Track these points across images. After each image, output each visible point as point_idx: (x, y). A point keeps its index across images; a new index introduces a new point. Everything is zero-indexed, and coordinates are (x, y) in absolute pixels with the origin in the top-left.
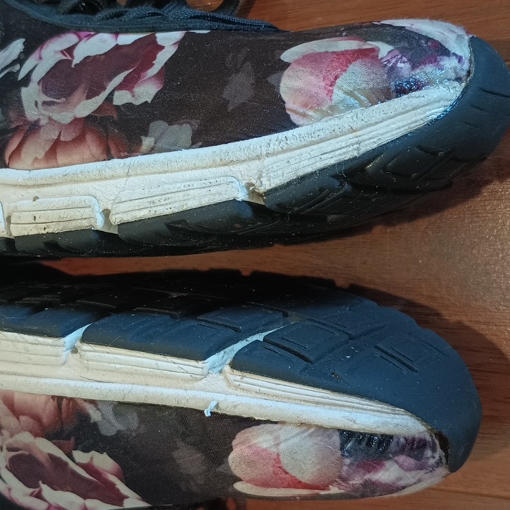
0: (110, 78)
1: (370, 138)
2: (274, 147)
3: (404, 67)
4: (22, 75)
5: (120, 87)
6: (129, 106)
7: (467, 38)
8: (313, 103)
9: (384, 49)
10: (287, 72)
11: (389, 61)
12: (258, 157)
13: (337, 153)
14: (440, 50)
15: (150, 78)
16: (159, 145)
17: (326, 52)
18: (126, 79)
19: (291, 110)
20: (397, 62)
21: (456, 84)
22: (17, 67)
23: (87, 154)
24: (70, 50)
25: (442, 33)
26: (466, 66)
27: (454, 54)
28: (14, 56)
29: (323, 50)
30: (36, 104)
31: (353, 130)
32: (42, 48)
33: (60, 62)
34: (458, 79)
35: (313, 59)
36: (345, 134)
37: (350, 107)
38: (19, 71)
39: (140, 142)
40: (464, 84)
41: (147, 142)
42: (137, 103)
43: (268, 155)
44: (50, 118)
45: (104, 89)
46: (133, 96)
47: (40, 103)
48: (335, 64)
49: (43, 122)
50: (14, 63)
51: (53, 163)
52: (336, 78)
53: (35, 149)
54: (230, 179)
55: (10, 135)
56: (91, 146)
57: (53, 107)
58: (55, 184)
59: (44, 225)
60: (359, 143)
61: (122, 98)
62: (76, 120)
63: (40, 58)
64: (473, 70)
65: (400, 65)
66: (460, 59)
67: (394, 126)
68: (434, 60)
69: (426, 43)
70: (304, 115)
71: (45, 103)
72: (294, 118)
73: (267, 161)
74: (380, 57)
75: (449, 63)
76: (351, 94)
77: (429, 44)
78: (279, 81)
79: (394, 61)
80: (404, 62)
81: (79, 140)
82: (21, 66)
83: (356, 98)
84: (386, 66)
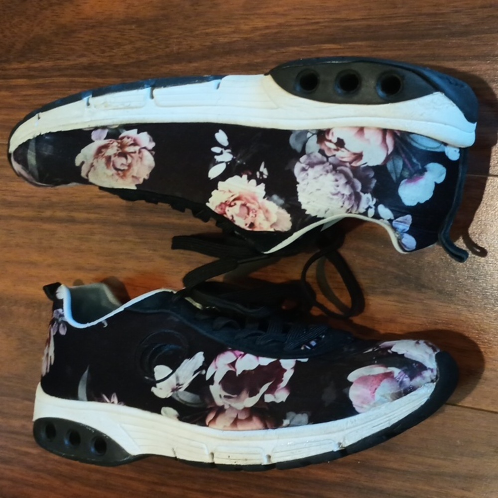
0: (261, 386)
1: (394, 418)
2: (349, 425)
3: (407, 380)
4: (208, 377)
5: (268, 392)
6: (273, 403)
7: (434, 355)
8: (365, 401)
9: (396, 371)
10: (352, 387)
11: (399, 378)
12: (343, 430)
13: (380, 426)
14: (422, 367)
15: (282, 389)
16: (292, 423)
17: (369, 375)
18: (270, 387)
19: (356, 405)
20: (403, 379)
21: (431, 384)
22: (204, 372)
23: (254, 427)
24: (233, 364)
25: (422, 356)
26: (435, 373)
27: (429, 368)
28: (200, 364)
29: (368, 374)
30: (220, 396)
31: (385, 414)
32: (215, 361)
33: (229, 372)
34: (432, 381)
35: (363, 380)
36: (383, 416)
37: (383, 402)
38: (205, 374)
39: (282, 423)
40: (435, 383)
41: (286, 422)
42: (278, 401)
43: (347, 429)
44: (230, 405)
45: (258, 392)
46: (275, 398)
47: (222, 396)
48: (375, 382)
49: (226, 407)
50: (201, 369)
51: (235, 429)
52: (376, 389)
53: (224, 421)
54: (330, 441)
55: (207, 412)
56: (256, 423)
57: (231, 400)
58: (238, 440)
59: (235, 461)
60: (389, 420)
61: (269, 398)
62: (245, 409)
63: (216, 368)
64: (439, 376)
65: (405, 379)
66: (432, 370)
67: (404, 411)
68: (420, 374)
69: (416, 364)
70: (362, 407)
71: (225, 397)
72: (357, 409)
73: (347, 432)
74: (395, 376)
75: (427, 374)
76: (383, 396)
77: (417, 365)
78: (348, 392)
79: (402, 377)
80: (407, 378)
81: (249, 419)
82: (206, 371)
83: (386, 398)
84: (398, 381)
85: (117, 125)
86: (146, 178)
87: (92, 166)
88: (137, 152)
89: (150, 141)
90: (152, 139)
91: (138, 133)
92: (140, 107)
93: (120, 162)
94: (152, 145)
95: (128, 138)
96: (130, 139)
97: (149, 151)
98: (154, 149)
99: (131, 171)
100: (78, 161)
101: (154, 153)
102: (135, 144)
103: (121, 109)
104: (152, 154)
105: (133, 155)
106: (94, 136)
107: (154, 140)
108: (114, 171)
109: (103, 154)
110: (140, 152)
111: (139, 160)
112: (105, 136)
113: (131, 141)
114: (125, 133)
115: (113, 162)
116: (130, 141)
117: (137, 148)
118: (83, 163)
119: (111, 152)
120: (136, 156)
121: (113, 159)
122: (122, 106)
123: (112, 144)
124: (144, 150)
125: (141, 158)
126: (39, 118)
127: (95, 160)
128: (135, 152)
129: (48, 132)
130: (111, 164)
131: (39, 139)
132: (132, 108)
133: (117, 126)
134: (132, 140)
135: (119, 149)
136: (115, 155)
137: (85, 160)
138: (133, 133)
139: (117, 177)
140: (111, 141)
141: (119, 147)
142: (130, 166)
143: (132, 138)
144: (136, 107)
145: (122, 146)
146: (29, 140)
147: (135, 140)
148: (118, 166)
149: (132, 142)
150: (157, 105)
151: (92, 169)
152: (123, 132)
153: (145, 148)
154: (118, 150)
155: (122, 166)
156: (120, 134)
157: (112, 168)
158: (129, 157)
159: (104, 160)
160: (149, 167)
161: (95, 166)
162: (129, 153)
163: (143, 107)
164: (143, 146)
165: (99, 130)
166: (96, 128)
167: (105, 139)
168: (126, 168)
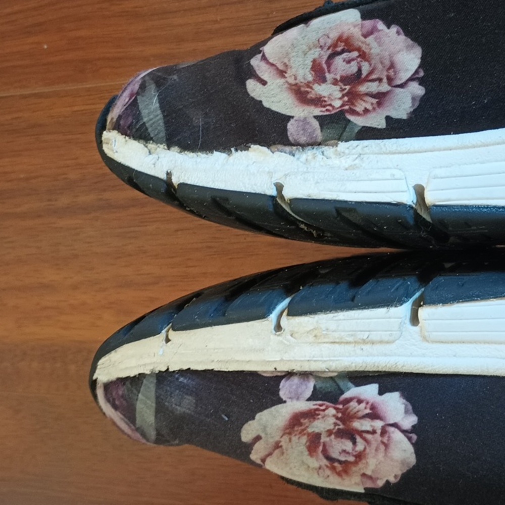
85: (335, 372)
86: (392, 480)
87: (277, 446)
88: (379, 431)
89: (406, 412)
90: (410, 407)
91: (381, 392)
92: (388, 342)
93: (339, 447)
94: (410, 421)
95: (360, 401)
96: (363, 405)
97: (404, 432)
98: (414, 429)
99: (361, 465)
100: (248, 433)
101: (414, 437)
102: (374, 414)
103: (347, 343)
104: (410, 439)
105: (369, 437)
106: (285, 390)
107: (416, 411)
108: (325, 462)
109: (303, 427)
110: (384, 432)
111: (382, 447)
112: (308, 393)
113: (366, 408)
114: (353, 391)
115: (324, 446)
116: (363, 409)
117: (378, 424)
118: (258, 438)
119: (320, 426)
120: (375, 439)
121: (324, 439)
122: (350, 339)
123: (324, 410)
124: (392, 429)
125: (386, 446)
126: (168, 340)
127: (286, 438)
128: (374, 432)
129: (185, 368)
130: (321, 448)
131: (164, 377)
132: (373, 343)
133: (335, 374)
134: (369, 406)
135: (338, 422)
136: (330, 433)
137: (263, 435)
138: (370, 391)
139: (328, 472)
140: (321, 405)
141: (337, 418)
142: (360, 456)
143: (367, 403)
144: (381, 342)
145: (346, 417)
146: (142, 376)
147: (373, 407)
148: (335, 454)
149: (368, 411)
150: (425, 339)
151: (277, 451)
152: (348, 389)
153: (395, 425)
154: (335, 424)
155: (343, 454)
156: (342, 393)
157: (321, 456)
158: (359, 439)
159: (304, 439)
160: (403, 462)
161: (284, 447)
162: (361, 433)
163: (393, 342)
164: (392, 422)
165: (295, 380)
166: (289, 374)
167: (309, 399)
168: (351, 459)
